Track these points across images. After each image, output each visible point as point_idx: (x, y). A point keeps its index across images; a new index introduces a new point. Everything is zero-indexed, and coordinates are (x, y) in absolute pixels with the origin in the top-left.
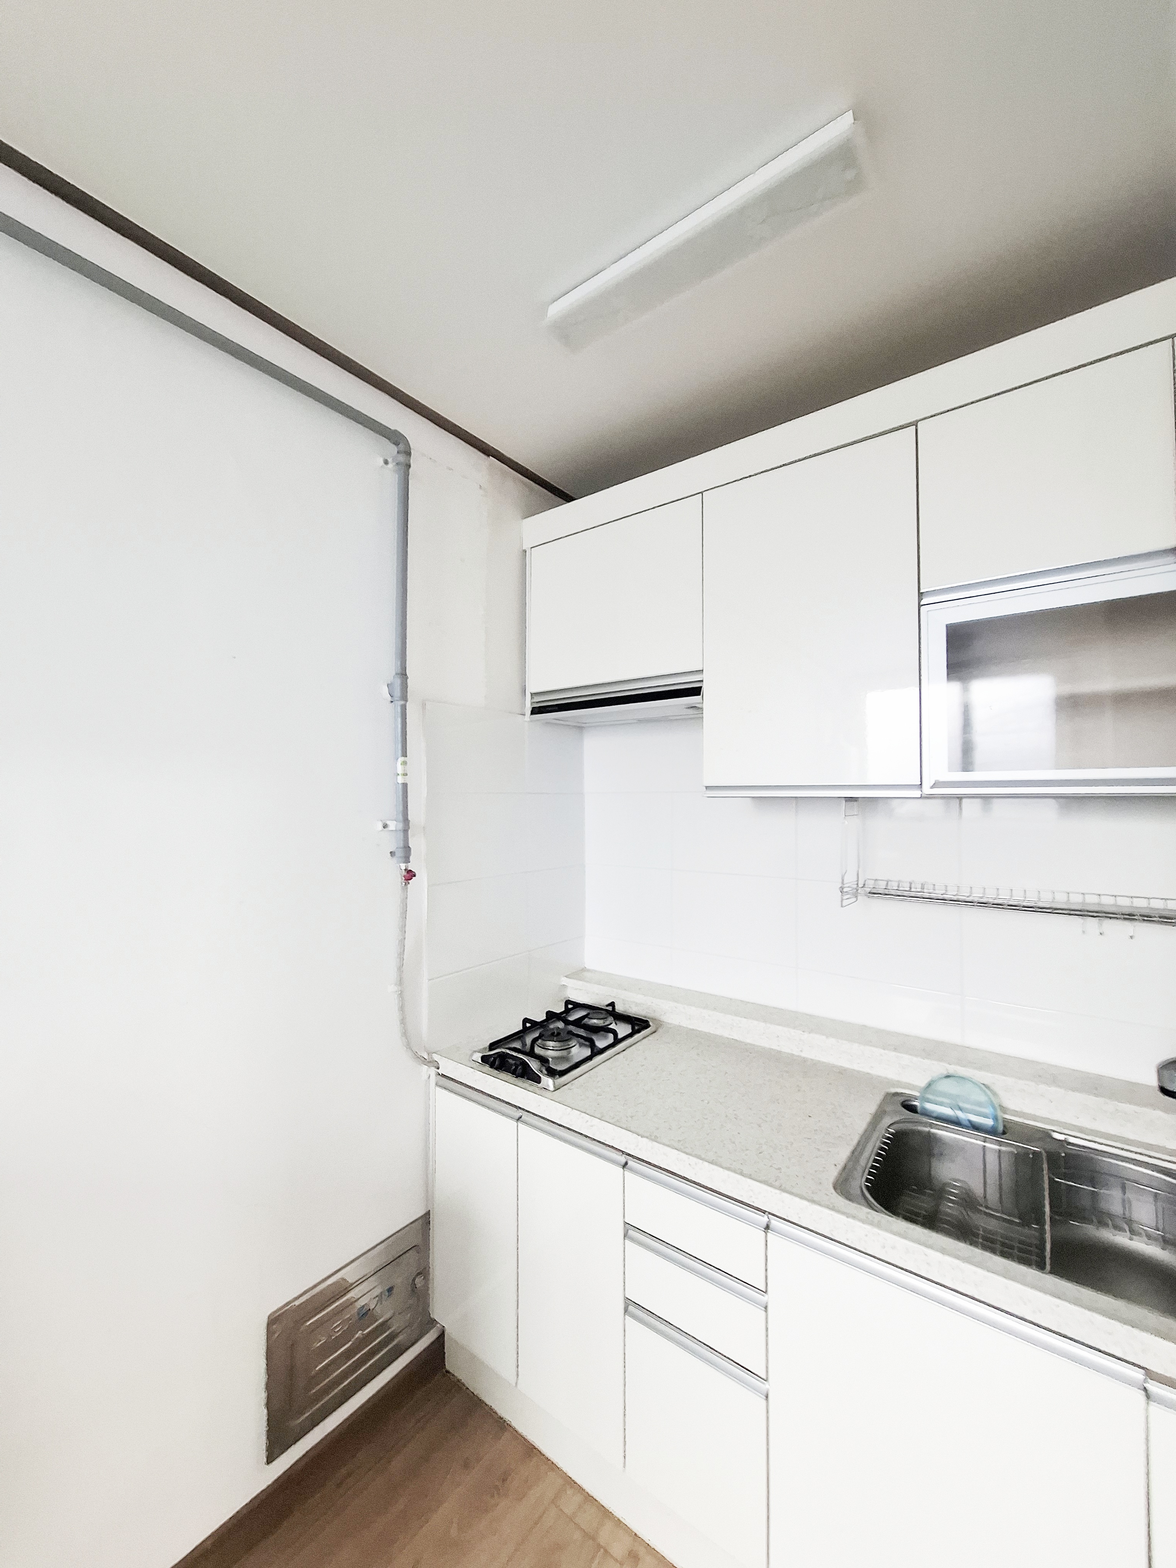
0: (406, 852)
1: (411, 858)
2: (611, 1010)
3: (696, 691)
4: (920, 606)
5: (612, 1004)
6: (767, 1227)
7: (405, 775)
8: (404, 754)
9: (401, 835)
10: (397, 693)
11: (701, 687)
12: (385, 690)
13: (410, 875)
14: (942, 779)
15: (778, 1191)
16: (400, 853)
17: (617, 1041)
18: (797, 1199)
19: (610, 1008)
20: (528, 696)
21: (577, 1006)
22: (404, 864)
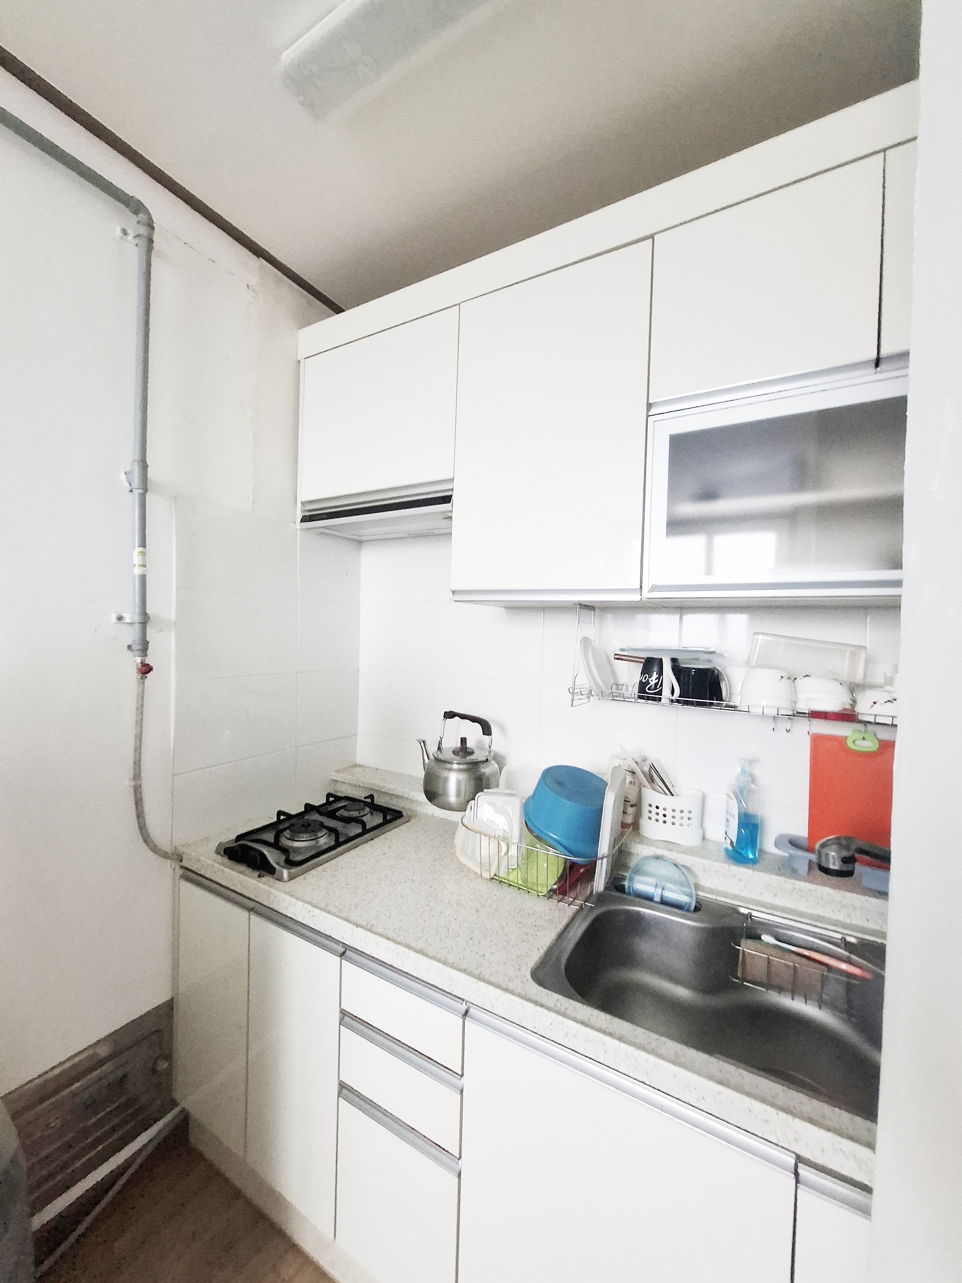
0: (144, 647)
1: (149, 652)
2: (370, 801)
3: (447, 499)
4: (648, 416)
5: (371, 797)
6: (466, 1013)
7: (144, 566)
8: (143, 544)
9: (137, 627)
10: (136, 482)
11: (452, 495)
12: (123, 477)
13: (146, 669)
14: (658, 583)
15: (475, 980)
16: (137, 647)
17: (365, 831)
18: (491, 988)
19: (369, 800)
20: (299, 504)
21: (338, 799)
22: (140, 658)
